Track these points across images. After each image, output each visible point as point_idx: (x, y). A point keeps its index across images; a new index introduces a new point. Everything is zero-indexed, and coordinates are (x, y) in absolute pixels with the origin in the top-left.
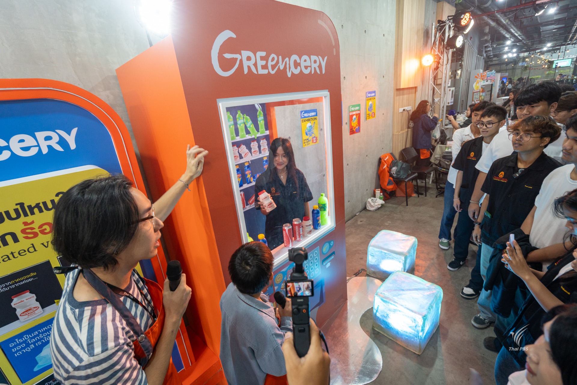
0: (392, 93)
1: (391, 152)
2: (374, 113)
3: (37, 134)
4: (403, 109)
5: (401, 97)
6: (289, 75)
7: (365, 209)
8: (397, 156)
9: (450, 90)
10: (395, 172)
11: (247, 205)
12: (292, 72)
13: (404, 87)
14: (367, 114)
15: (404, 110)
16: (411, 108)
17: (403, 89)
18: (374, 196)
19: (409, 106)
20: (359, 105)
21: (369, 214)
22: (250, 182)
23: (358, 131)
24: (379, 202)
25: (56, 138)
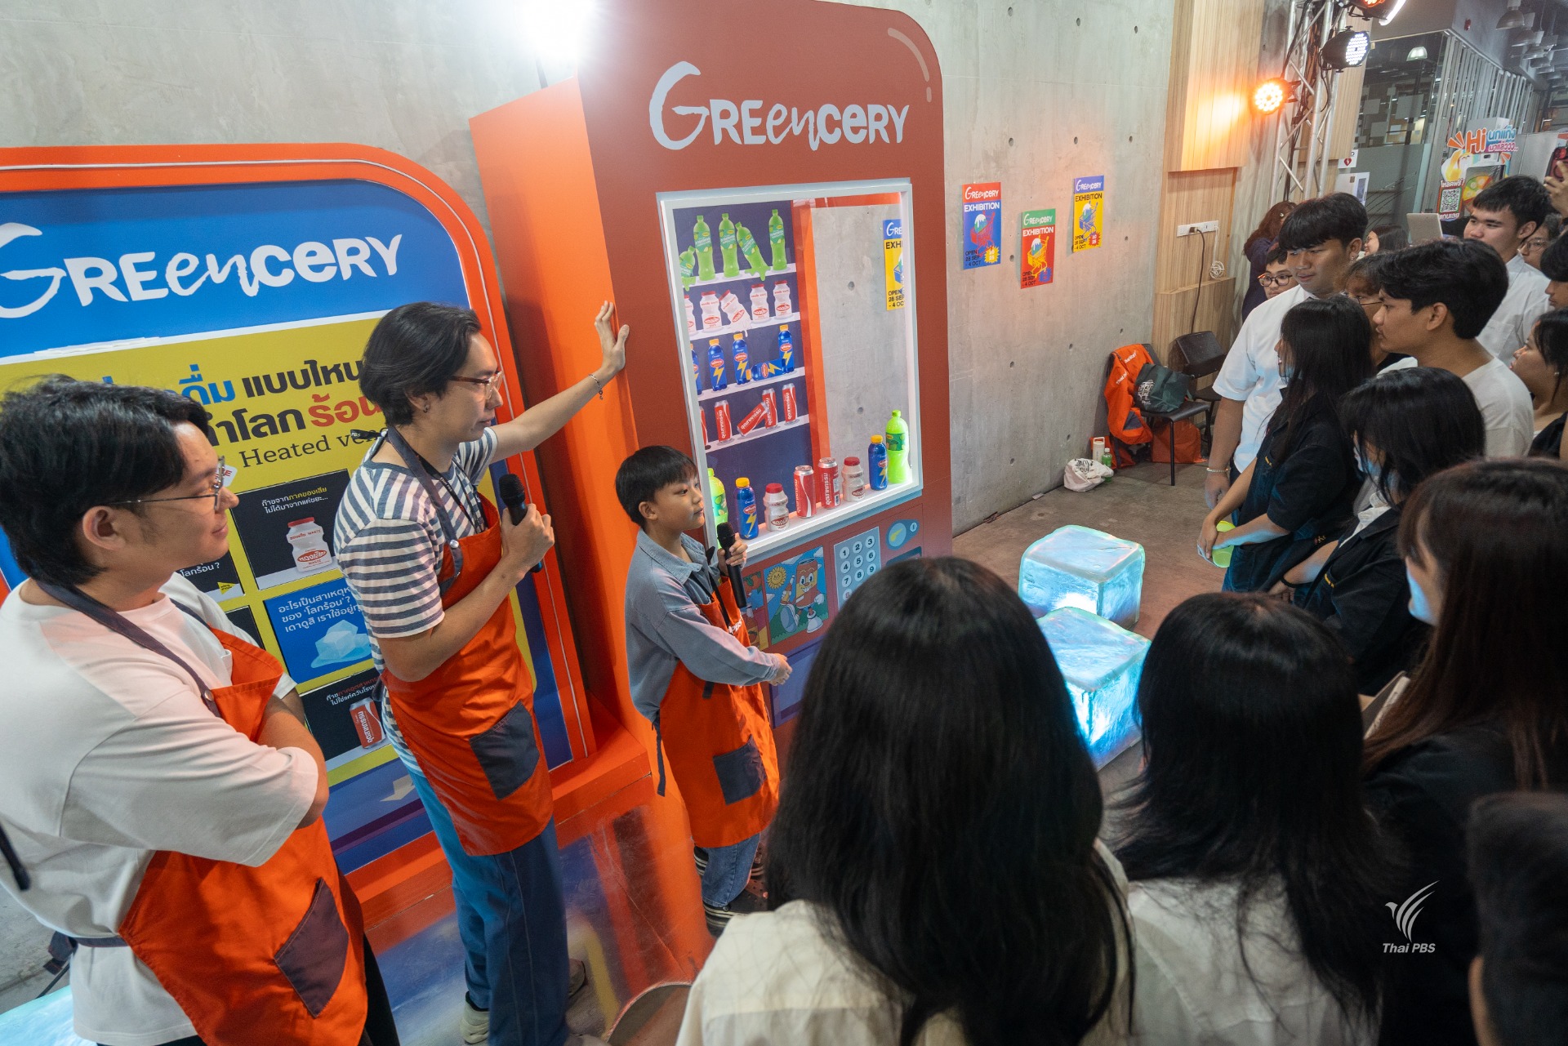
0: (1157, 182)
1: (1149, 342)
2: (1098, 235)
3: (336, 242)
4: (1189, 226)
5: (1185, 194)
6: (814, 145)
7: (1060, 485)
8: (1164, 354)
9: (1352, 180)
10: (1146, 395)
11: (735, 432)
12: (821, 139)
13: (1190, 169)
14: (1076, 234)
15: (1192, 230)
16: (1217, 228)
17: (1193, 174)
18: (1089, 454)
19: (1209, 219)
20: (1052, 212)
21: (1069, 498)
22: (745, 381)
23: (1048, 278)
24: (1100, 469)
25: (365, 253)
